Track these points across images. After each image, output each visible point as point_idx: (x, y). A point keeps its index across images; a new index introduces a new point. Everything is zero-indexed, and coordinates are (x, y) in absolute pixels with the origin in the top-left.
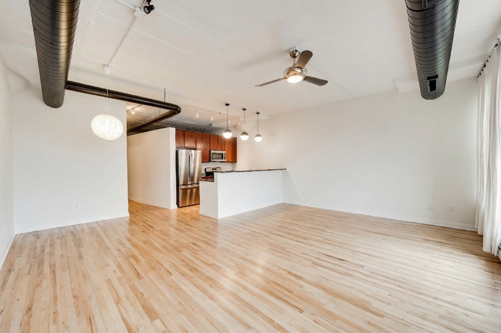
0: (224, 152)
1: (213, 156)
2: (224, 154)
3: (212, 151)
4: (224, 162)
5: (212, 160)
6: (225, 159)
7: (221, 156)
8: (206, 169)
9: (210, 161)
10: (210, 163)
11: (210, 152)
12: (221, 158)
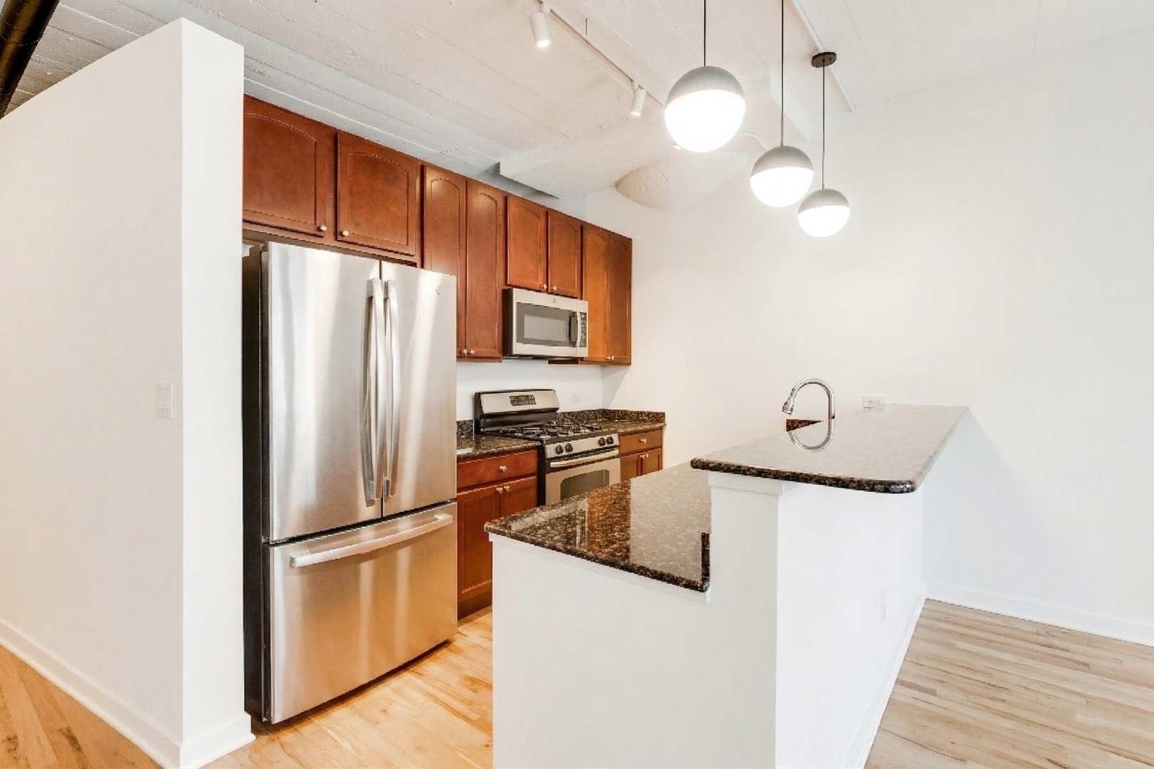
0: (579, 306)
1: (529, 321)
2: (578, 315)
3: (519, 296)
4: (574, 361)
5: (518, 348)
6: (583, 344)
7: (562, 325)
8: (477, 398)
9: (506, 350)
10: (506, 365)
11: (507, 296)
12: (564, 338)
